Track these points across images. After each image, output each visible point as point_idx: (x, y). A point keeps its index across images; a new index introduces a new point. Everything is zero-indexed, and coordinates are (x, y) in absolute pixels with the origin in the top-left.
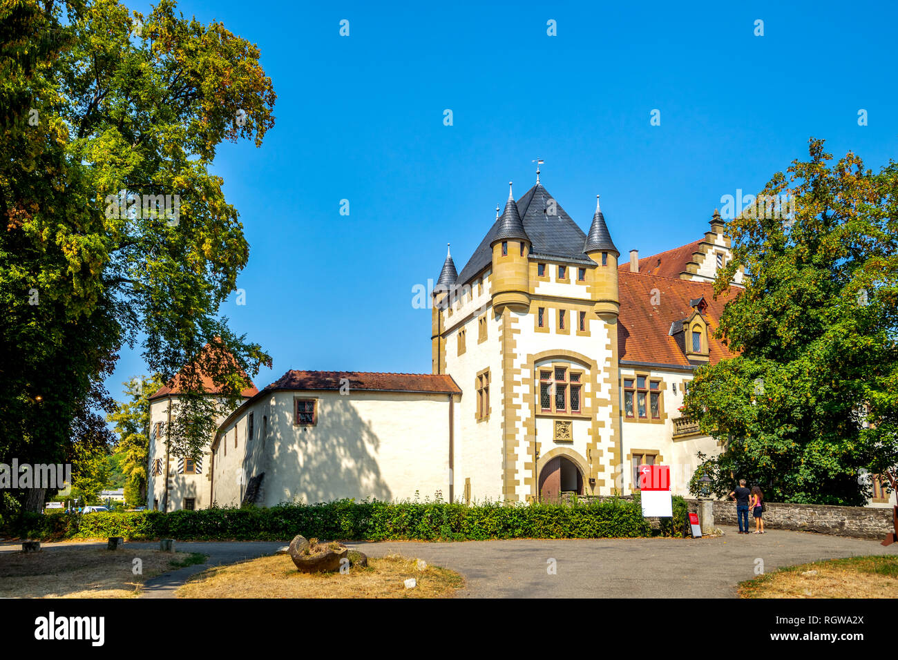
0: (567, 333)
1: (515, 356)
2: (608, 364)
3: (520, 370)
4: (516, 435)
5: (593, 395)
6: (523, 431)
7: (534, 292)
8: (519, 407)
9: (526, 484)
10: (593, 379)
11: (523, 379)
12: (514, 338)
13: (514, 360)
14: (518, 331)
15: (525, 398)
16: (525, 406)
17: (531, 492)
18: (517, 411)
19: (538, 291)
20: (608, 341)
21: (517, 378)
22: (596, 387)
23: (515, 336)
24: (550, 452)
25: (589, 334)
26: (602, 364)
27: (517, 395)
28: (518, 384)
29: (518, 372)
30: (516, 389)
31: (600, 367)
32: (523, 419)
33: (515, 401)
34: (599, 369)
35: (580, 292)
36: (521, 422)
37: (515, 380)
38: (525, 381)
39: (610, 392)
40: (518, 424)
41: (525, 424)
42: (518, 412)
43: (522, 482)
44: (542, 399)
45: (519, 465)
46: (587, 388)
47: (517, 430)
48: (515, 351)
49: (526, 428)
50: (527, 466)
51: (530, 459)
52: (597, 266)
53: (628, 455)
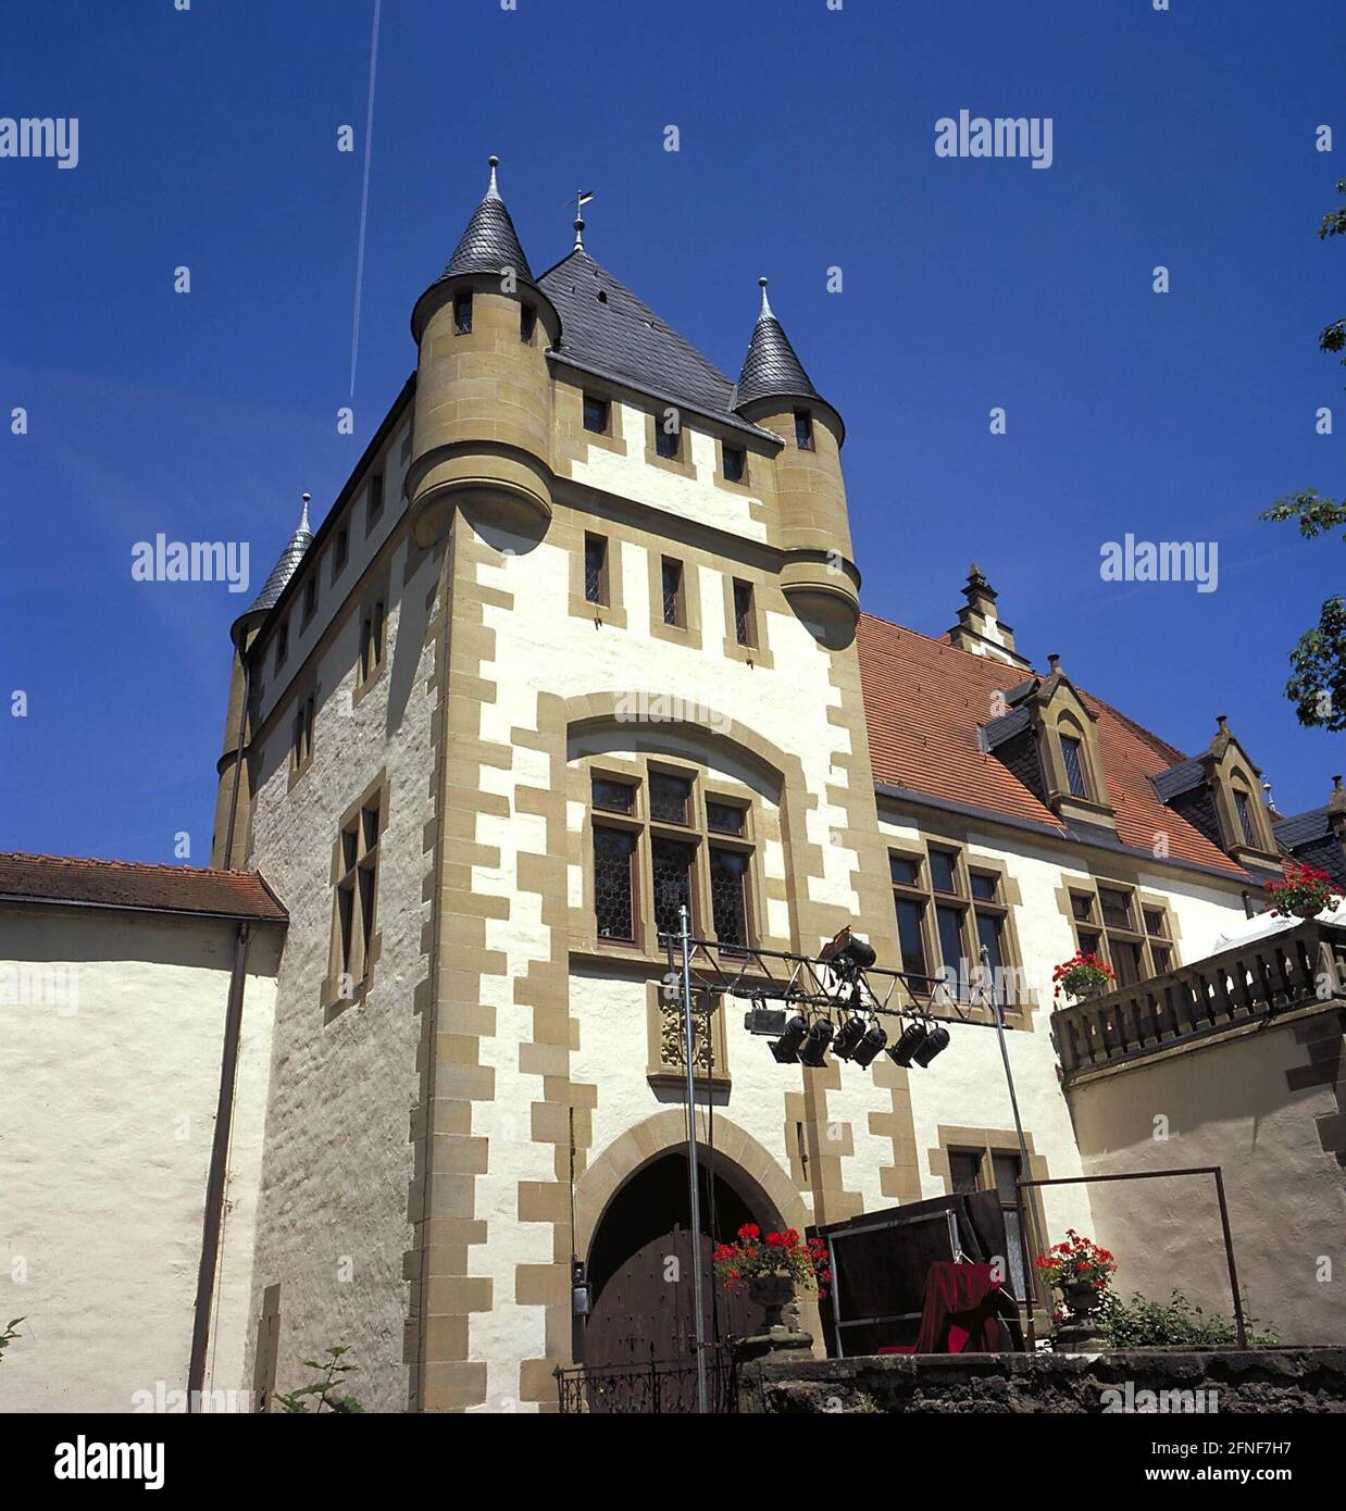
0: (692, 639)
1: (488, 692)
2: (840, 778)
3: (509, 752)
4: (484, 1041)
5: (792, 889)
6: (515, 1024)
7: (570, 473)
8: (500, 908)
9: (523, 1298)
10: (788, 831)
11: (518, 788)
12: (487, 622)
13: (485, 706)
14: (505, 600)
15: (532, 872)
16: (528, 907)
17: (549, 1351)
18: (492, 925)
19: (580, 474)
20: (835, 697)
21: (493, 781)
22: (804, 862)
23: (492, 615)
24: (638, 1132)
25: (768, 663)
26: (818, 775)
27: (491, 857)
28: (497, 806)
29: (500, 758)
30: (488, 829)
31: (815, 785)
32: (518, 967)
33: (484, 882)
34: (811, 789)
35: (731, 512)
36: (509, 981)
37: (483, 787)
38: (529, 798)
39: (856, 881)
40: (494, 991)
41: (523, 993)
42: (496, 934)
43: (504, 1288)
44: (597, 891)
45: (493, 1194)
46: (771, 861)
47: (487, 1021)
48: (486, 670)
49: (526, 1013)
50: (532, 1202)
51: (542, 1163)
52: (781, 446)
53: (931, 1152)
